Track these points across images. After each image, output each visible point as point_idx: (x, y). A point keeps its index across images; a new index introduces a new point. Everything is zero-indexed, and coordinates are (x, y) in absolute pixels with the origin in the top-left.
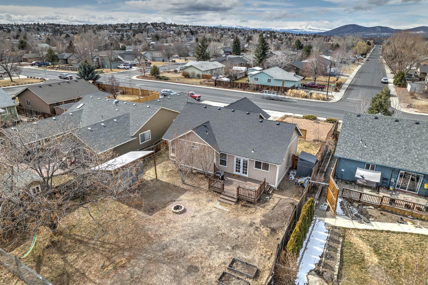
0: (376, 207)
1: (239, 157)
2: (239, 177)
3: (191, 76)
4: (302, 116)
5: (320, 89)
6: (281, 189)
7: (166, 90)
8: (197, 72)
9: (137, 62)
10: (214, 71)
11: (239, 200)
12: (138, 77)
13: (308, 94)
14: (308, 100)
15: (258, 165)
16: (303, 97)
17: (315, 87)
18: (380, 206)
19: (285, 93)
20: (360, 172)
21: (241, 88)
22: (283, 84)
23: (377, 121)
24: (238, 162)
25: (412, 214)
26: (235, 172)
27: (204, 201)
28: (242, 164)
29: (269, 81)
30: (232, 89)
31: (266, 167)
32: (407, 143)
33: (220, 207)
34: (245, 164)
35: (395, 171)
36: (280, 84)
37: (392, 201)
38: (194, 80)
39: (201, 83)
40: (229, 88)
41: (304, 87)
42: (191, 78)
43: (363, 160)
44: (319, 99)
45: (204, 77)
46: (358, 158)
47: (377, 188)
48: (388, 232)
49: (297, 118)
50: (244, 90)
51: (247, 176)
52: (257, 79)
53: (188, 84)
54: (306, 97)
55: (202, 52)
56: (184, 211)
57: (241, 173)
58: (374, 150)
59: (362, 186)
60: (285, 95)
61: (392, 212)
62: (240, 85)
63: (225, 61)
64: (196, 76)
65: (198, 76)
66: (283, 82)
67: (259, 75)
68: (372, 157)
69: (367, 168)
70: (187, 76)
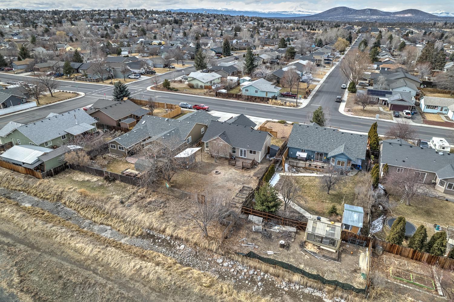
0: (303, 168)
1: (242, 149)
2: (242, 158)
3: (195, 87)
4: (277, 121)
5: (293, 98)
6: (262, 163)
7: (183, 103)
8: (200, 84)
9: (143, 71)
10: (213, 82)
11: (243, 168)
12: (152, 88)
13: (283, 103)
14: (284, 107)
15: (251, 152)
16: (280, 105)
17: (289, 96)
18: (305, 168)
19: (268, 102)
20: (298, 153)
21: (236, 98)
22: (267, 95)
23: (308, 128)
24: (241, 151)
25: (317, 170)
26: (240, 156)
27: (227, 169)
28: (243, 152)
29: (256, 92)
30: (229, 99)
31: (255, 153)
32: (319, 139)
33: (235, 171)
34: (245, 151)
35: (313, 152)
36: (264, 95)
37: (310, 165)
38: (198, 91)
39: (205, 94)
40: (227, 98)
41: (282, 96)
42: (195, 88)
43: (299, 148)
44: (291, 107)
45: (206, 87)
46: (297, 147)
47: (306, 160)
48: (304, 176)
49: (274, 122)
50: (238, 99)
51: (246, 157)
52: (247, 90)
53: (195, 94)
55: (200, 62)
56: (220, 173)
57: (243, 157)
58: (305, 143)
59: (300, 160)
60: (268, 103)
61: (309, 170)
62: (235, 95)
63: (220, 71)
64: (199, 87)
65: (201, 87)
66: (267, 93)
67: (249, 87)
68: (304, 146)
69: (302, 151)
70: (191, 87)
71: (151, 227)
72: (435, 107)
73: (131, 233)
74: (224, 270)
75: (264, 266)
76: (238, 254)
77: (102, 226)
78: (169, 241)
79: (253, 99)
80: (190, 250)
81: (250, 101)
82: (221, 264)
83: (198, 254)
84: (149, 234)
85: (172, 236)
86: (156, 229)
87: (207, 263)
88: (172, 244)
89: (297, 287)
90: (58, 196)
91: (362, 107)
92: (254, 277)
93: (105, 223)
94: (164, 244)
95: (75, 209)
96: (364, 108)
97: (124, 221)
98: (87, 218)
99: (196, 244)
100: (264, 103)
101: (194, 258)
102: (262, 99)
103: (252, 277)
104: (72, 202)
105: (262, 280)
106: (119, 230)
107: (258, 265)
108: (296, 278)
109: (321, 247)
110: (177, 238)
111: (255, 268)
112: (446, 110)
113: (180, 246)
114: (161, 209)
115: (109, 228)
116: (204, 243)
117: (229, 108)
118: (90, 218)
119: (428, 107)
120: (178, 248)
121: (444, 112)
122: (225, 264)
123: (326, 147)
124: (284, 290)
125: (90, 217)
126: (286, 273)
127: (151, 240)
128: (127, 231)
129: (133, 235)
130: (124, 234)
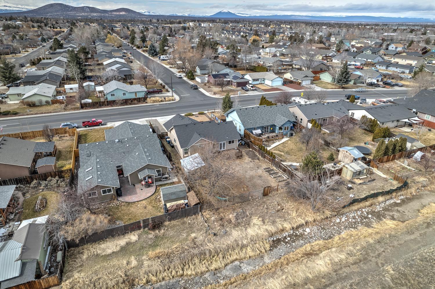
0: (266, 141)
1: (221, 142)
3: (37, 104)
5: (160, 93)
7: (65, 123)
8: (44, 99)
13: (163, 99)
15: (230, 142)
16: (160, 102)
17: (156, 92)
19: (146, 101)
20: (254, 132)
21: (108, 105)
22: (136, 95)
23: (247, 110)
28: (222, 145)
29: (124, 94)
30: (100, 108)
31: (233, 142)
34: (224, 144)
35: (263, 127)
36: (133, 96)
39: (65, 109)
42: (38, 106)
44: (170, 101)
45: (54, 102)
46: (252, 127)
47: (260, 135)
50: (112, 106)
51: (225, 149)
52: (114, 95)
54: (162, 101)
57: (222, 149)
58: (254, 122)
60: (147, 103)
61: (271, 141)
62: (106, 103)
63: (46, 81)
64: (44, 103)
65: (47, 102)
66: (136, 93)
67: (115, 91)
68: (256, 125)
69: (254, 130)
70: (32, 105)
71: (271, 234)
72: (257, 80)
73: (263, 251)
74: (347, 224)
75: (362, 205)
76: (344, 207)
77: (228, 267)
78: (294, 234)
79: (130, 102)
80: (315, 228)
81: (127, 105)
82: (341, 222)
83: (322, 227)
84: (273, 241)
85: (293, 228)
86: (276, 233)
87: (334, 227)
88: (299, 234)
89: (383, 204)
90: (124, 282)
91: (221, 89)
92: (363, 215)
93: (228, 261)
94: (294, 238)
95: (173, 277)
96: (222, 89)
97: (243, 247)
98: (202, 273)
99: (314, 221)
100: (142, 103)
101: (325, 231)
102: (139, 100)
103: (362, 215)
104: (156, 273)
105: (368, 213)
106: (250, 257)
107: (359, 206)
108: (381, 199)
109: (360, 178)
110: (298, 227)
111: (358, 209)
112: (263, 81)
113: (305, 231)
114: (251, 217)
115: (237, 263)
116: (319, 217)
117: (118, 116)
118: (207, 270)
119: (254, 80)
120: (306, 233)
121: (263, 82)
122: (343, 220)
123: (270, 120)
124: (381, 211)
125: (204, 269)
126: (373, 200)
127: (282, 243)
128: (259, 252)
129: (266, 251)
130: (258, 255)
